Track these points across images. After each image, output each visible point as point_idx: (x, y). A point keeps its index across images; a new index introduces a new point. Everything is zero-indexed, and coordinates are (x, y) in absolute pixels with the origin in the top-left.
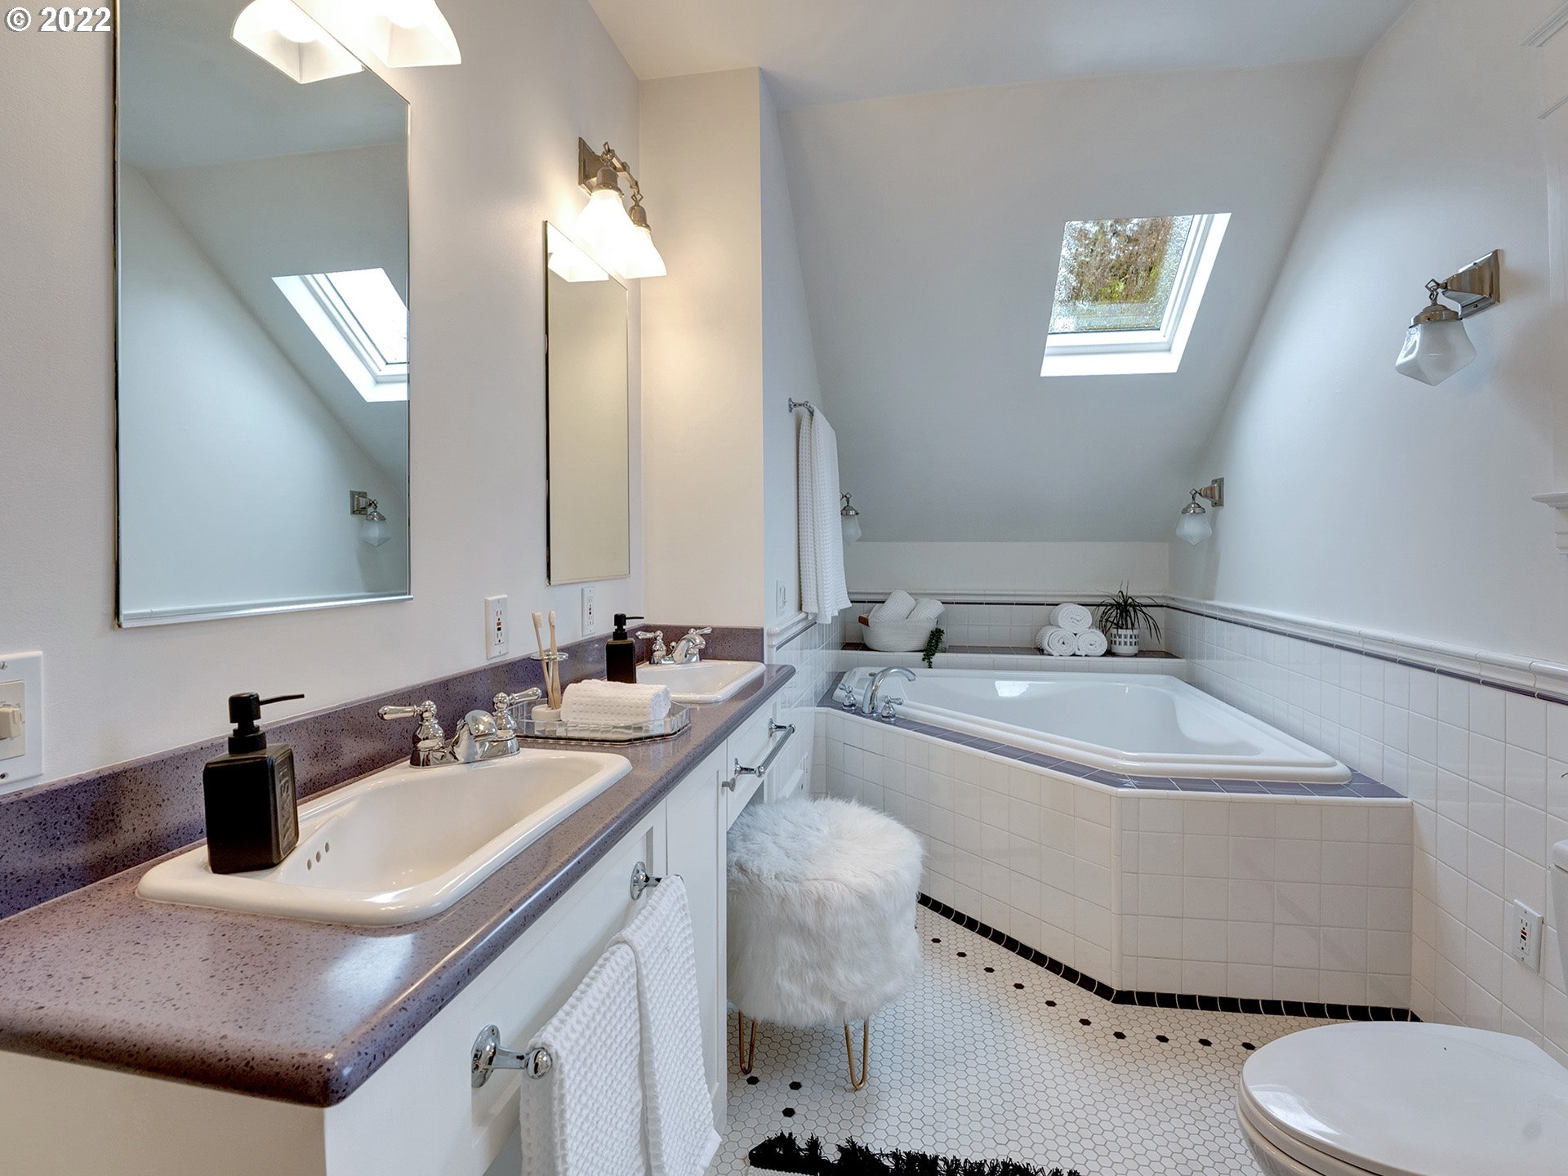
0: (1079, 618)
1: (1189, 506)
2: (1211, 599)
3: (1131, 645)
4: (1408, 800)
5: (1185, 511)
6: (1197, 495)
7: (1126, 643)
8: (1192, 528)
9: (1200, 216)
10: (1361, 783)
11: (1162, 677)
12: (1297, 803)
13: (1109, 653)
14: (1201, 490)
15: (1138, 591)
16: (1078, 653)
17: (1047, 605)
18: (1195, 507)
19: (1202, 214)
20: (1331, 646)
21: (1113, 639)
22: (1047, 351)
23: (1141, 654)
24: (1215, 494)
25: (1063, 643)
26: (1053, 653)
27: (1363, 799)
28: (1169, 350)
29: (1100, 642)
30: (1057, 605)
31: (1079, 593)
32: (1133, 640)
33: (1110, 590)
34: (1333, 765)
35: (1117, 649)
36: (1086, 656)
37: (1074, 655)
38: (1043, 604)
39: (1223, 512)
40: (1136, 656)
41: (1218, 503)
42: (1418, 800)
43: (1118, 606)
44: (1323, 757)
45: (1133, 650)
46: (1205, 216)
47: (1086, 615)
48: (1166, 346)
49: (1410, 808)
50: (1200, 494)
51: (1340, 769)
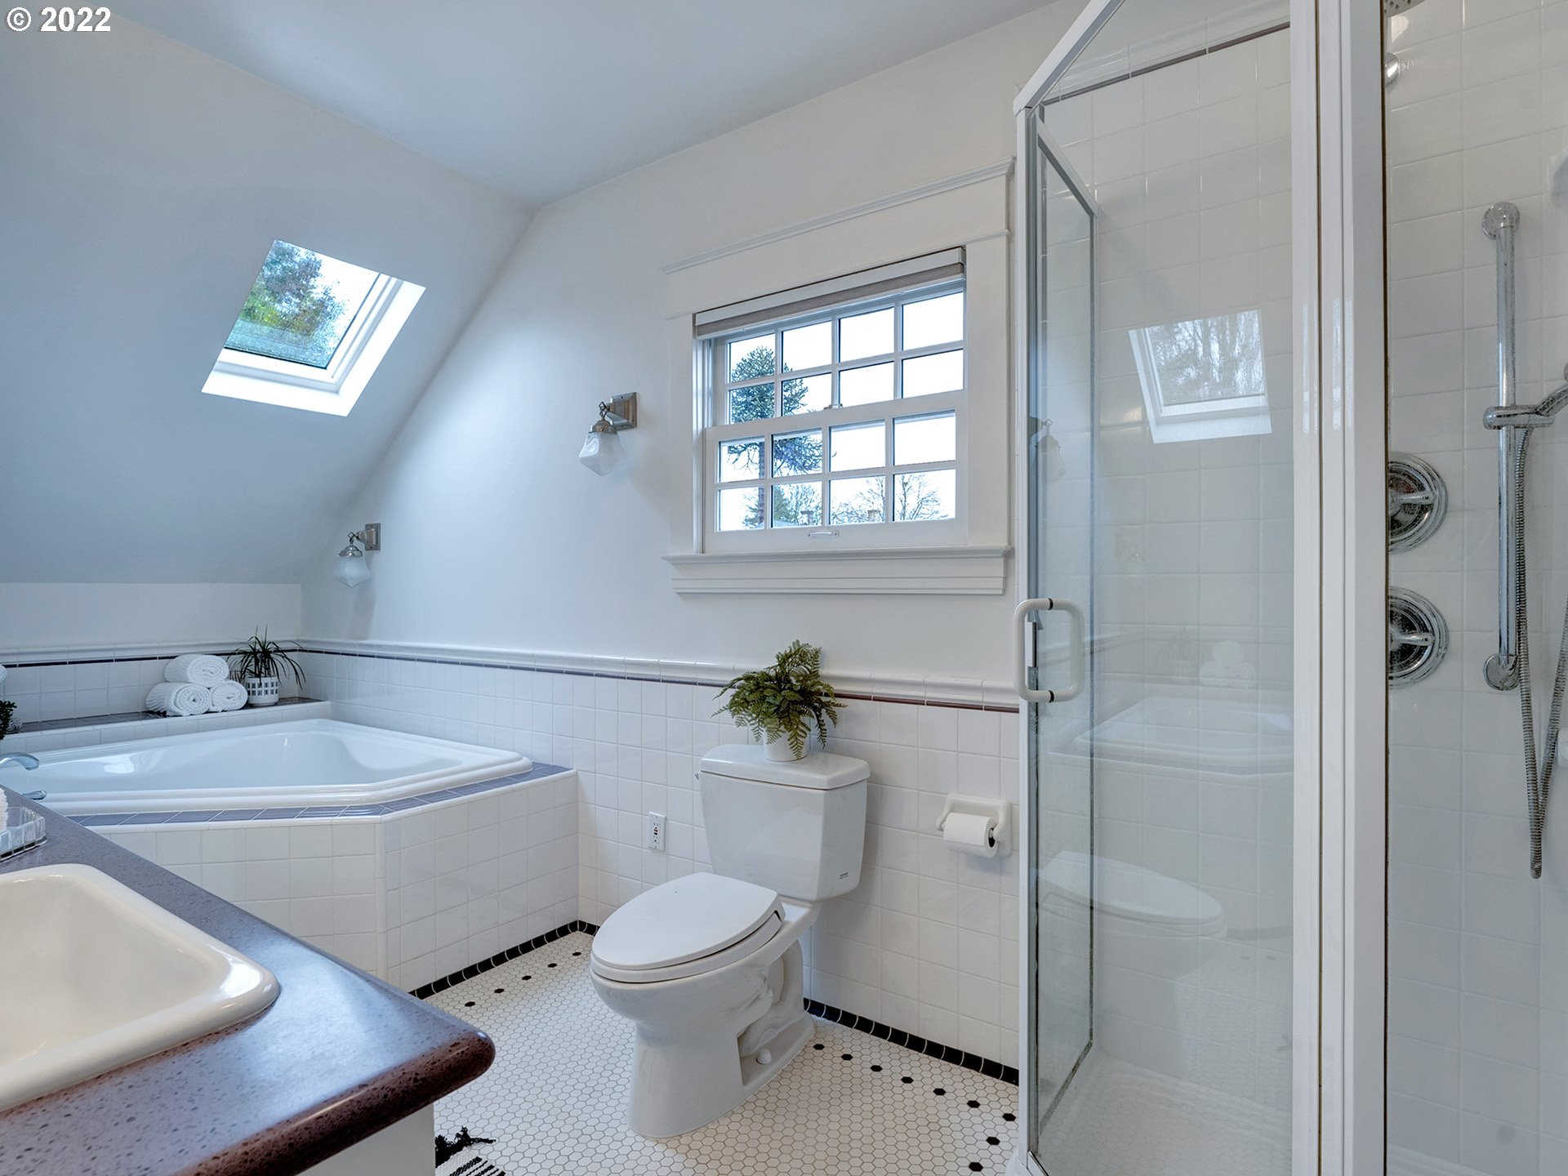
0: (212, 670)
1: (347, 549)
2: (364, 639)
3: (272, 693)
4: (574, 771)
5: (343, 554)
6: (355, 538)
7: (266, 692)
8: (351, 569)
9: (388, 277)
10: (540, 769)
11: (314, 721)
12: (513, 791)
13: (249, 705)
14: (358, 533)
15: (278, 634)
16: (212, 709)
17: (160, 658)
18: (353, 550)
19: (392, 276)
20: (506, 667)
21: (251, 689)
22: (217, 365)
23: (282, 701)
24: (370, 540)
25: (194, 701)
26: (181, 712)
27: (550, 777)
28: (337, 392)
29: (239, 693)
30: (174, 657)
31: (202, 642)
32: (275, 688)
33: (243, 636)
34: (520, 759)
35: (256, 700)
36: (223, 711)
37: (207, 712)
38: (155, 658)
39: (377, 556)
40: (276, 704)
41: (374, 546)
42: (582, 769)
43: (254, 652)
44: (511, 755)
45: (274, 698)
46: (394, 280)
47: (222, 666)
48: (335, 388)
49: (576, 775)
50: (357, 537)
51: (525, 761)
